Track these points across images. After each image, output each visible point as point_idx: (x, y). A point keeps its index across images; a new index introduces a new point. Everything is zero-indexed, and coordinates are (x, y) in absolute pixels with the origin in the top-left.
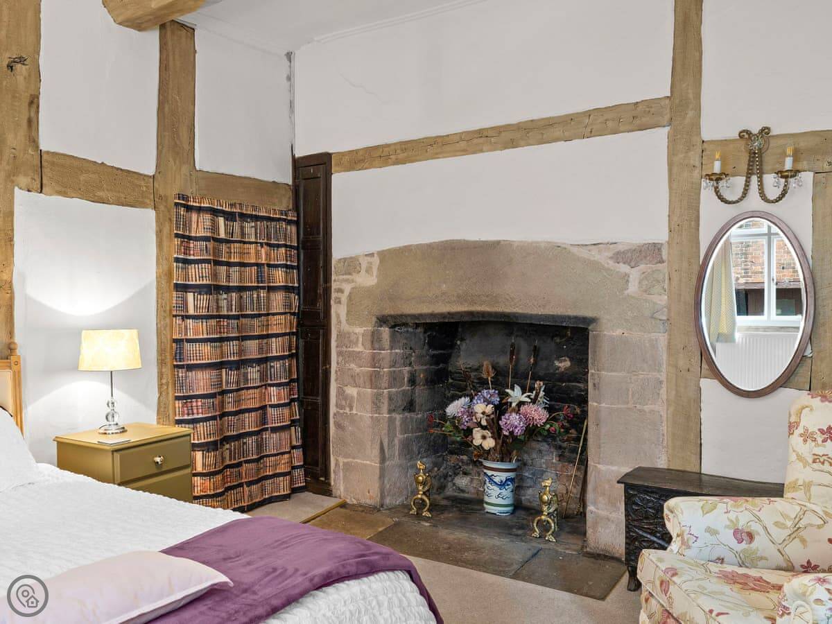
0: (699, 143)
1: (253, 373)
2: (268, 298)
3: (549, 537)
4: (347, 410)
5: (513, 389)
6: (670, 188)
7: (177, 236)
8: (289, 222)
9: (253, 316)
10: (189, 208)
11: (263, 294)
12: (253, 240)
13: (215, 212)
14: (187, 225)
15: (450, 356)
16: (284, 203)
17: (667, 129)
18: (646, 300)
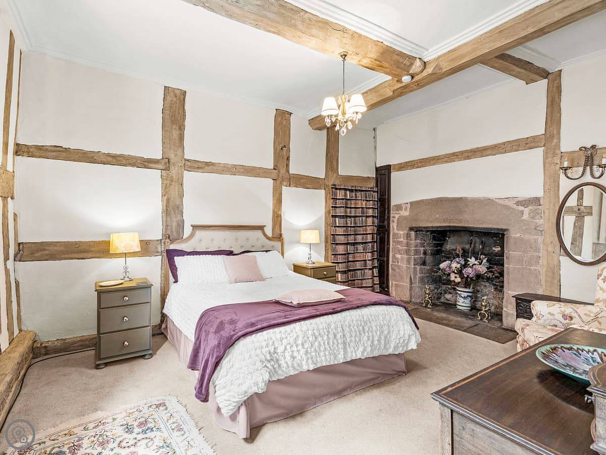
0: (560, 152)
1: (360, 247)
2: (366, 220)
3: (485, 320)
4: (397, 264)
5: (471, 258)
6: (544, 173)
7: (332, 198)
8: (374, 192)
9: (360, 227)
10: (336, 189)
11: (364, 218)
12: (360, 199)
13: (346, 190)
14: (336, 194)
15: (443, 244)
16: (372, 184)
17: (543, 148)
18: (532, 222)
